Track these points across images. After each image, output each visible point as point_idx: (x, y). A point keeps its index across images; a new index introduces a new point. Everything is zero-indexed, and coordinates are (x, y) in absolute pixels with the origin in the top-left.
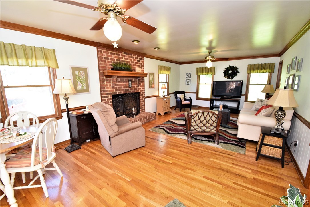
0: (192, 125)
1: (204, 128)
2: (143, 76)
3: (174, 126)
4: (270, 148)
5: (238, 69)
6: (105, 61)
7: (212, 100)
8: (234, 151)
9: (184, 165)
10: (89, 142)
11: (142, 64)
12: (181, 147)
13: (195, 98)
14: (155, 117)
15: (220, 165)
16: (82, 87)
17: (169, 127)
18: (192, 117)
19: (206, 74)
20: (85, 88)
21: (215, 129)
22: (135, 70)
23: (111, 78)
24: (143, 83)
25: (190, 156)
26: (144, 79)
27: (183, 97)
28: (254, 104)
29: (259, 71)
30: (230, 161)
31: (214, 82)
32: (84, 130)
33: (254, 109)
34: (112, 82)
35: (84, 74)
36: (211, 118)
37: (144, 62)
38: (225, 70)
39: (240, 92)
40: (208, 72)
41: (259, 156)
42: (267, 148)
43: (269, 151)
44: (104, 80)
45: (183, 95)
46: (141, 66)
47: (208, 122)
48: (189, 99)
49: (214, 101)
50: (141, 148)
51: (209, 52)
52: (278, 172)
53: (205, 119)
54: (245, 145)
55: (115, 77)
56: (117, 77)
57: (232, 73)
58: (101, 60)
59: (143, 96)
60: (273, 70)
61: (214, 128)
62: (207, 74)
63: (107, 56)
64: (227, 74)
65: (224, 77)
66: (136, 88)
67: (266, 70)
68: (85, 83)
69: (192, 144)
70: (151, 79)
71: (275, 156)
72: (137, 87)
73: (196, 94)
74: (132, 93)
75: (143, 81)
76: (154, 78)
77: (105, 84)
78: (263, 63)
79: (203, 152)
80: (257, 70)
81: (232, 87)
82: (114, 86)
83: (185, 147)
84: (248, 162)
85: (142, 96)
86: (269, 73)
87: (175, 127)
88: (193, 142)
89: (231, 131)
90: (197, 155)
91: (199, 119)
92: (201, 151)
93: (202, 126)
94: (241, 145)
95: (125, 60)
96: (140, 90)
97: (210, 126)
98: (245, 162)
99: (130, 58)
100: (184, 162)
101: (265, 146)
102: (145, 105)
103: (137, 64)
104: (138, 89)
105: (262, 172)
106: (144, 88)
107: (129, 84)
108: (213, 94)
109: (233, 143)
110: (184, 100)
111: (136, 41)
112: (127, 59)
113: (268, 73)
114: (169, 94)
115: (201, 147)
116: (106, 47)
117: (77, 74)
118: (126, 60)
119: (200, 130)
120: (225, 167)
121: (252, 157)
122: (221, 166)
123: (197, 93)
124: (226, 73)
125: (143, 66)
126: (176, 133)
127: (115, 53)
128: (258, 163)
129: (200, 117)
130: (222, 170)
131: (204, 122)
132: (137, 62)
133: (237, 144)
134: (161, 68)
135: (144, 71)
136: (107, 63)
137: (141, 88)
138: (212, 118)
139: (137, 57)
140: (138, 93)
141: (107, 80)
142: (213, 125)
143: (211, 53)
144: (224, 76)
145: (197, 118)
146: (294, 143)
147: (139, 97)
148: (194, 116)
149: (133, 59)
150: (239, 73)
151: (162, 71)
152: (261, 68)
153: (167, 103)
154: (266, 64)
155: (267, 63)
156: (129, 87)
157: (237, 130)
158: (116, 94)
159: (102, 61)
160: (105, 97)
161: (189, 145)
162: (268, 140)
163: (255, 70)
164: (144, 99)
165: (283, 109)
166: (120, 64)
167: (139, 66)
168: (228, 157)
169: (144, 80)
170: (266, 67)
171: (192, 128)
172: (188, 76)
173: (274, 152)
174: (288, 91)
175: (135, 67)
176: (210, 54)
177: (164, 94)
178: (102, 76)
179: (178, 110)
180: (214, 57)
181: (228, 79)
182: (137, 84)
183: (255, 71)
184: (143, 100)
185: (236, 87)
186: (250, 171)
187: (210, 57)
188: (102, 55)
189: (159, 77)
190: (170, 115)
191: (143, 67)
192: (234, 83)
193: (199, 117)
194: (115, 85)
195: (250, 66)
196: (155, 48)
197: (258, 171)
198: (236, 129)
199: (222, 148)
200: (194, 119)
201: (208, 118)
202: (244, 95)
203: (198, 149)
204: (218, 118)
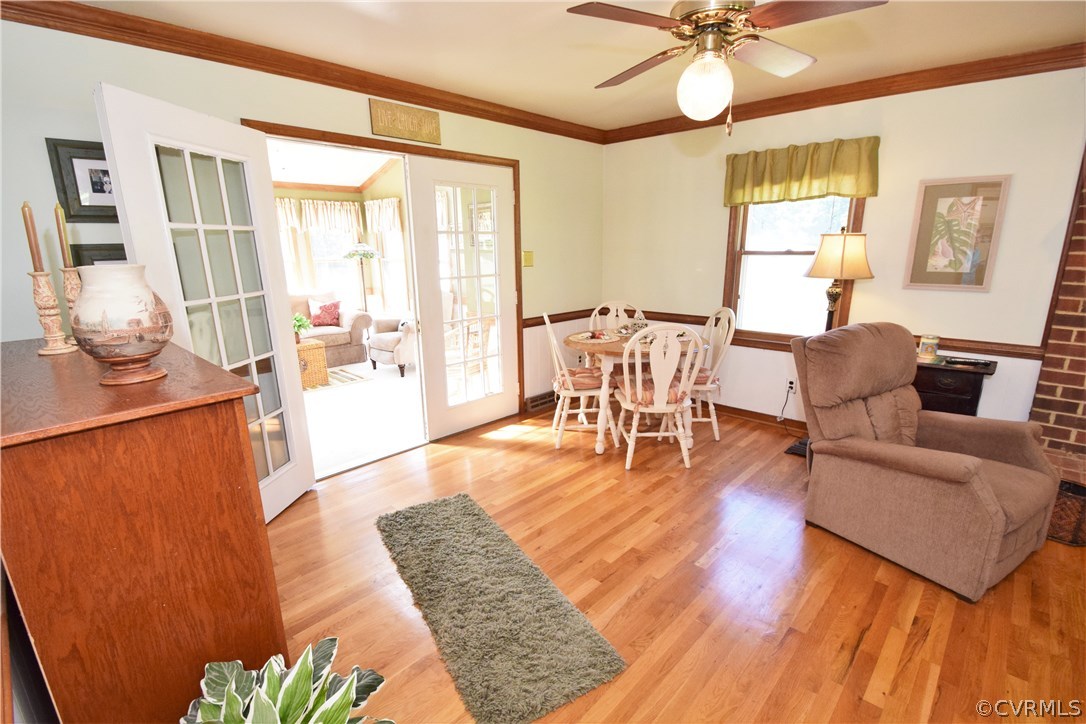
20: (966, 268)
35: (979, 206)
68: (969, 246)
117: (945, 212)
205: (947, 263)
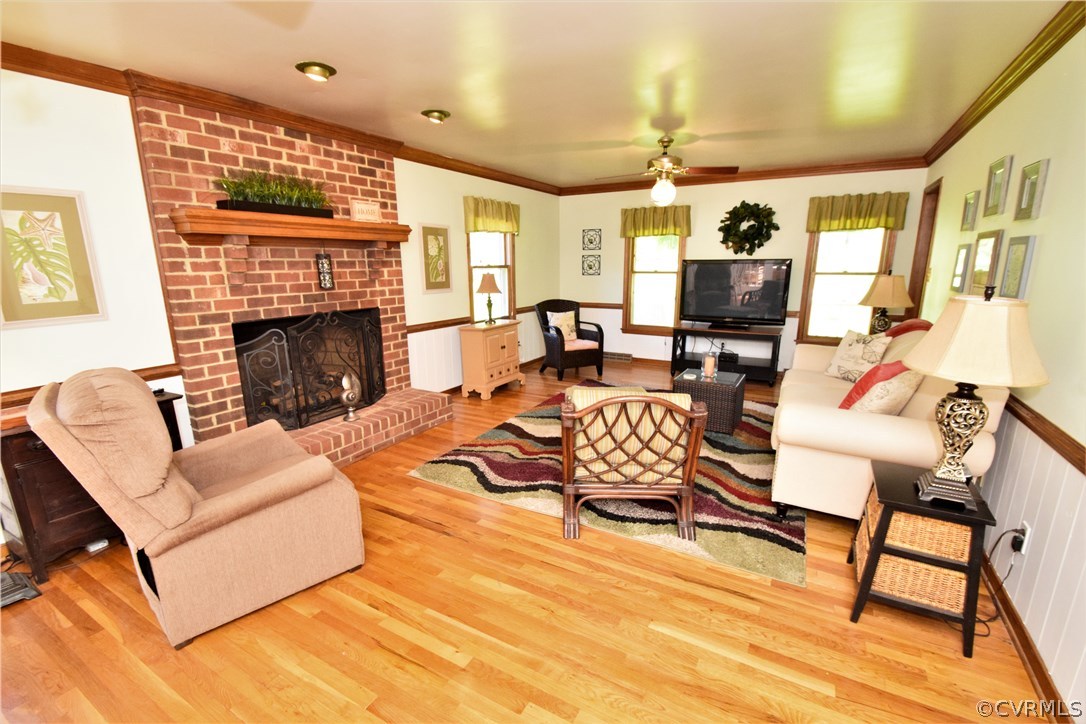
0: (580, 460)
1: (632, 470)
2: (392, 238)
3: (521, 449)
4: (912, 569)
5: (774, 213)
6: (183, 167)
7: (679, 335)
8: (757, 570)
9: (523, 675)
10: (100, 555)
11: (383, 185)
12: (531, 560)
13: (620, 324)
14: (449, 410)
15: (694, 661)
16: (54, 290)
17: (498, 458)
18: (578, 427)
19: (656, 232)
20: (71, 295)
21: (679, 472)
22: (347, 212)
23: (221, 248)
24: (395, 268)
25: (562, 612)
26: (399, 253)
27: (573, 323)
28: (835, 352)
29: (849, 222)
30: (742, 631)
31: (685, 264)
32: (56, 502)
33: (833, 371)
34: (227, 263)
35: (58, 223)
36: (658, 430)
37: (393, 179)
38: (728, 219)
39: (780, 298)
40: (665, 226)
41: (866, 599)
42: (900, 568)
43: (910, 579)
44: (180, 253)
45: (571, 314)
46: (383, 197)
47: (646, 445)
48: (595, 329)
49: (689, 339)
50: (343, 577)
51: (661, 141)
52: (950, 685)
53: (634, 431)
54: (801, 534)
55: (235, 239)
56: (247, 241)
57: (751, 232)
58: (153, 160)
59: (399, 322)
60: (901, 217)
61: (674, 470)
62: (662, 235)
63: (189, 143)
64: (735, 235)
65: (724, 246)
66: (358, 289)
67: (877, 219)
68: (65, 270)
69: (579, 541)
70: (433, 251)
71: (934, 604)
72: (363, 285)
73: (621, 311)
74: (335, 313)
75: (393, 260)
76: (444, 250)
77: (189, 272)
78: (866, 191)
79: (622, 585)
80: (842, 219)
81: (754, 283)
82: (237, 282)
83: (548, 559)
84: (815, 630)
85: (390, 325)
86: (887, 228)
87: (525, 453)
88: (590, 530)
89: (749, 463)
90: (596, 606)
91: (609, 432)
92: (614, 580)
93: (626, 463)
94: (788, 537)
95: (293, 164)
96: (379, 299)
97: (657, 463)
98: (806, 636)
99: (322, 158)
100: (529, 655)
101: (893, 558)
102: (406, 361)
103: (359, 187)
104: (373, 294)
105: (881, 693)
106: (400, 292)
107: (320, 273)
108: (683, 314)
109: (755, 526)
110: (574, 335)
111: (317, 68)
112: (306, 160)
113: (883, 229)
114: (515, 311)
115: (619, 555)
116: (181, 96)
117: (17, 229)
118: (300, 167)
119: (614, 477)
120: (717, 676)
121: (832, 601)
122: (701, 667)
123: (626, 307)
124: (729, 232)
125: (393, 197)
126: (524, 484)
127: (237, 129)
128: (861, 636)
129: (614, 424)
130: (701, 692)
131: (633, 445)
132: (357, 175)
133: (772, 530)
134: (479, 208)
135: (395, 217)
136: (191, 174)
137: (386, 289)
138: (664, 429)
139: (355, 153)
140: (372, 313)
141: (195, 254)
142: (671, 455)
143: (672, 145)
144: (724, 241)
145: (597, 429)
146: (1009, 537)
147: (380, 328)
148: (587, 420)
149: (335, 162)
150: (777, 228)
151: (480, 221)
152: (858, 210)
153: (503, 347)
154: (875, 194)
155: (880, 190)
156: (322, 288)
157: (773, 461)
158: (252, 319)
159: (159, 163)
160: (188, 335)
161: (569, 550)
162: (906, 530)
163: (835, 219)
164: (404, 336)
165: (976, 392)
166: (265, 180)
167: (373, 194)
168: (731, 611)
169: (398, 255)
170: (876, 207)
171: (580, 472)
172: (592, 239)
173: (930, 584)
174: (1006, 309)
175: (350, 196)
176: (668, 150)
177: (490, 315)
178: (168, 238)
179: (552, 374)
180: (684, 164)
181: (736, 253)
182: (364, 273)
183: (835, 224)
184: (400, 340)
185: (766, 283)
186: (829, 690)
187: (665, 160)
188: (162, 133)
189: (468, 245)
190: (516, 395)
191: (389, 202)
192: (761, 269)
193: (610, 424)
194: (247, 278)
195: (817, 201)
196: (427, 113)
197: (864, 686)
198: (766, 456)
199: (706, 554)
200: (584, 431)
201: (646, 429)
202: (793, 315)
203: (606, 570)
204: (691, 425)
205: (46, 292)
